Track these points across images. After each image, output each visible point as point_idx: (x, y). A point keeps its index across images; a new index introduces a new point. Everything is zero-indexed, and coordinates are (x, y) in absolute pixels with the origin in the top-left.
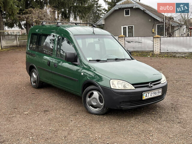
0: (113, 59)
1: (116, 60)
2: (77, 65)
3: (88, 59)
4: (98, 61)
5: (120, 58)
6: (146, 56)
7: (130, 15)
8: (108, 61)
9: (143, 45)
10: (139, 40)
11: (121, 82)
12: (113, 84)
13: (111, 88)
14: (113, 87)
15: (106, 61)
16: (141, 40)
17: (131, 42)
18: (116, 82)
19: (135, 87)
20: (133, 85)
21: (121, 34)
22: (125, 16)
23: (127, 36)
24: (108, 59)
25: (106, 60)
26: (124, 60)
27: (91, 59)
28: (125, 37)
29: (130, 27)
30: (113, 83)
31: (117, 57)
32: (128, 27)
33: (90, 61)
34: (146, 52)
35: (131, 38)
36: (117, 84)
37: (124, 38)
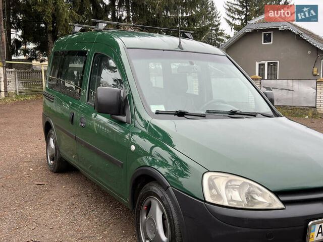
0: (223, 112)
1: (233, 114)
2: (125, 123)
3: (154, 109)
4: (181, 114)
5: (244, 110)
6: (301, 116)
7: (271, 43)
8: (208, 115)
9: (296, 96)
10: (287, 85)
11: (239, 183)
12: (212, 186)
13: (205, 201)
14: (212, 196)
15: (203, 116)
16: (292, 86)
17: (273, 88)
18: (221, 181)
19: (284, 203)
20: (278, 193)
21: (255, 74)
22: (263, 43)
23: (266, 78)
24: (208, 112)
25: (203, 112)
26: (254, 115)
27: (162, 108)
28: (261, 79)
29: (272, 63)
30: (213, 183)
31: (235, 109)
32: (268, 63)
33: (157, 113)
34: (302, 109)
35: (273, 82)
36: (227, 187)
37: (259, 82)
